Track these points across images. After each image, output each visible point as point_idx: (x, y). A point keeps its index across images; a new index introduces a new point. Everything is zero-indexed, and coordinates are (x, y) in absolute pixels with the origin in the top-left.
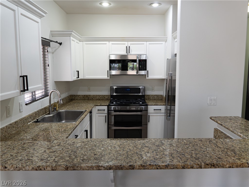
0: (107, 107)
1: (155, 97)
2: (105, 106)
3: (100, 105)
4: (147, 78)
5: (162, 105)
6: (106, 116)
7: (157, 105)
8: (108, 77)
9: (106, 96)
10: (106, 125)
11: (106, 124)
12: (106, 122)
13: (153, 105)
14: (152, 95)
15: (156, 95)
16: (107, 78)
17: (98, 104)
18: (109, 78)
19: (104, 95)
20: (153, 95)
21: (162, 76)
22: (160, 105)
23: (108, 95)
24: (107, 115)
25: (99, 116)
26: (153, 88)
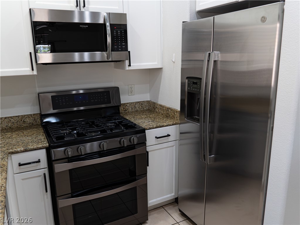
0: (44, 151)
1: (136, 106)
2: (40, 148)
3: (22, 149)
4: (127, 68)
5: (171, 125)
6: (45, 174)
7: (161, 127)
8: (33, 70)
9: (29, 116)
10: (47, 198)
11: (47, 195)
12: (47, 191)
13: (153, 128)
14: (131, 103)
15: (139, 102)
16: (31, 74)
17: (19, 149)
18: (35, 72)
19: (23, 116)
20: (133, 103)
21: (156, 63)
22: (167, 126)
23: (32, 113)
24: (46, 171)
25: (23, 179)
26: (131, 88)
